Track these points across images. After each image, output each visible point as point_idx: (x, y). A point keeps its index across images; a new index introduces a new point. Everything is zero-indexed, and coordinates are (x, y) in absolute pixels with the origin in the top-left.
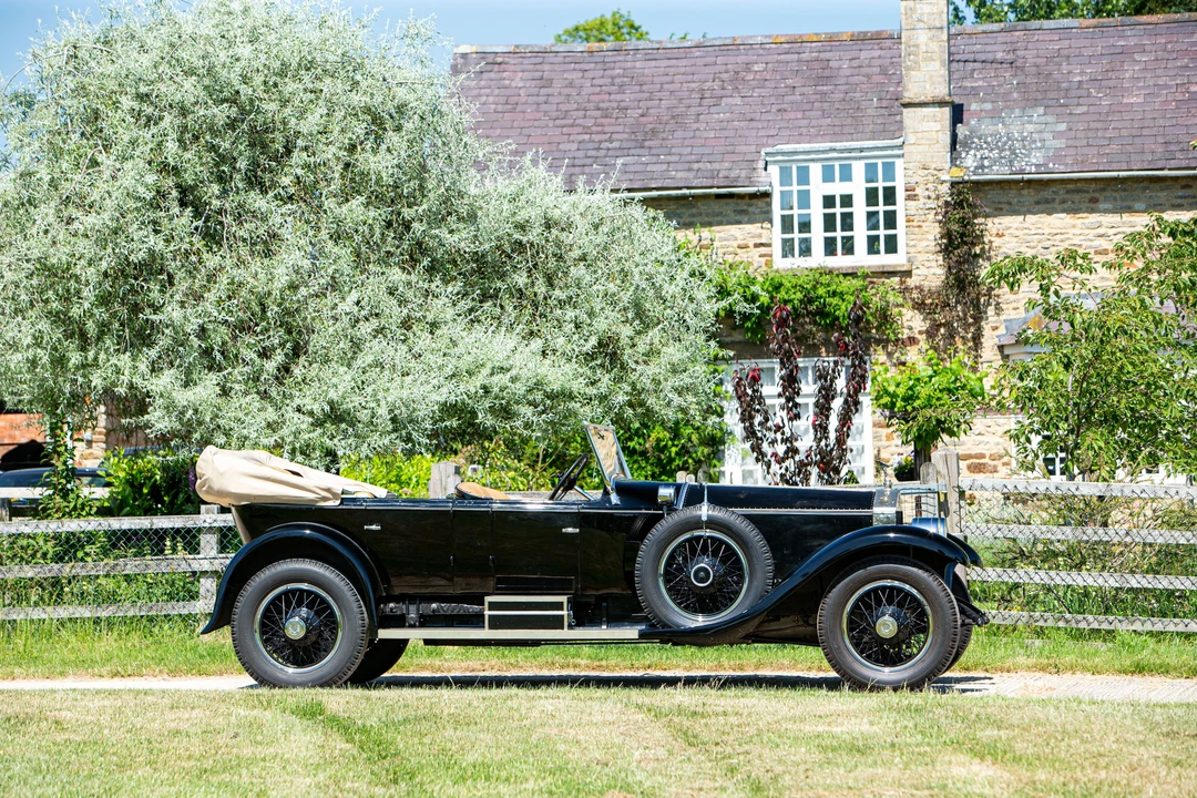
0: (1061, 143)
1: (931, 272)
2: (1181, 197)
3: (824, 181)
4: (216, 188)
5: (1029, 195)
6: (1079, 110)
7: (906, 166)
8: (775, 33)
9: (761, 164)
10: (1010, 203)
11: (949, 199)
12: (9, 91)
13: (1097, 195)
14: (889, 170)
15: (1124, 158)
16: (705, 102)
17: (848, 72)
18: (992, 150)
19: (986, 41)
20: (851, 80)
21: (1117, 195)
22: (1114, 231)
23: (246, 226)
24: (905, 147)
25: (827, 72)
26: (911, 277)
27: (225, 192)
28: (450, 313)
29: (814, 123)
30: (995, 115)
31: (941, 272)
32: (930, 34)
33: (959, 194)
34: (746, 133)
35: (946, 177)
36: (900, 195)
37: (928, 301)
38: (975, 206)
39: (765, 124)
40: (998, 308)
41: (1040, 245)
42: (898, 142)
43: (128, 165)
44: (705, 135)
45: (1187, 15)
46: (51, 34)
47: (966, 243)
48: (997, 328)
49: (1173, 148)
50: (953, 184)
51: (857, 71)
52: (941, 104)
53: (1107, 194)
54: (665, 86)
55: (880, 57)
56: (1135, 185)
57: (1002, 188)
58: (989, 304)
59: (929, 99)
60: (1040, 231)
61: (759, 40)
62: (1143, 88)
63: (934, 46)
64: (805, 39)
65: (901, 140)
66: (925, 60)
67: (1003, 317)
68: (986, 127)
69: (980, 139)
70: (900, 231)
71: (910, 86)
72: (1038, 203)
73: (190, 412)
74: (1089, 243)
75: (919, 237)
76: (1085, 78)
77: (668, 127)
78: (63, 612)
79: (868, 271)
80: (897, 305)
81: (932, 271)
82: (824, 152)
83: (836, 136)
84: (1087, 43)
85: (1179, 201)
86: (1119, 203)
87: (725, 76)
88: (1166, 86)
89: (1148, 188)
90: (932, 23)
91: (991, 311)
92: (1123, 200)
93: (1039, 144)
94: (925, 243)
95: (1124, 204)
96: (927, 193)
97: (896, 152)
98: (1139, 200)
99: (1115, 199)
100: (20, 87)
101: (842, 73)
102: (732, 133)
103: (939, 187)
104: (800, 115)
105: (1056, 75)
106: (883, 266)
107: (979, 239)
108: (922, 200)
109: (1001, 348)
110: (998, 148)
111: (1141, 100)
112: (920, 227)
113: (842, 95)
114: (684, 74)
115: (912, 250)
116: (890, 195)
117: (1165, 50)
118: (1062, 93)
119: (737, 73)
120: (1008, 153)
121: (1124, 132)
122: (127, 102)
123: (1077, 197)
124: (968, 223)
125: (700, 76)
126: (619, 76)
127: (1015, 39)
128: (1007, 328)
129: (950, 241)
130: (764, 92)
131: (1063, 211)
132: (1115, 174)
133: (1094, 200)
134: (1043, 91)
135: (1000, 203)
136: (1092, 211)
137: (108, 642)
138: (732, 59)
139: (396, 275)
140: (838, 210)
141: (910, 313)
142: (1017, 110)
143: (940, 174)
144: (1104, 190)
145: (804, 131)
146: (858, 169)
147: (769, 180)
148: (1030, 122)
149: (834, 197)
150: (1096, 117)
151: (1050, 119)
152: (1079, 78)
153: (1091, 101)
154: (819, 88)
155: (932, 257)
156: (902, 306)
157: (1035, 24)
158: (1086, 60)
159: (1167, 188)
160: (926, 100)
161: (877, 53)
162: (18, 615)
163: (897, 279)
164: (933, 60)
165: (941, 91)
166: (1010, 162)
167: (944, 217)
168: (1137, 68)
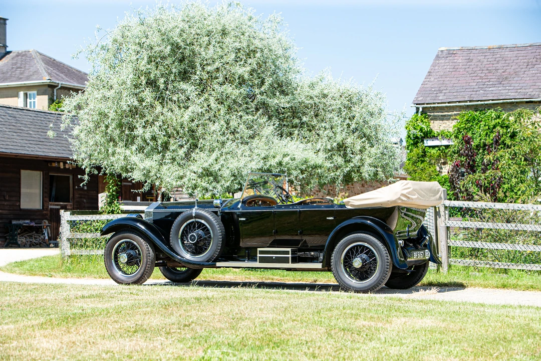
16: (529, 67)
44: (526, 79)
54: (515, 61)
77: (512, 76)
87: (538, 57)
102: (536, 78)
114: (523, 56)
125: (529, 57)
126: (498, 57)
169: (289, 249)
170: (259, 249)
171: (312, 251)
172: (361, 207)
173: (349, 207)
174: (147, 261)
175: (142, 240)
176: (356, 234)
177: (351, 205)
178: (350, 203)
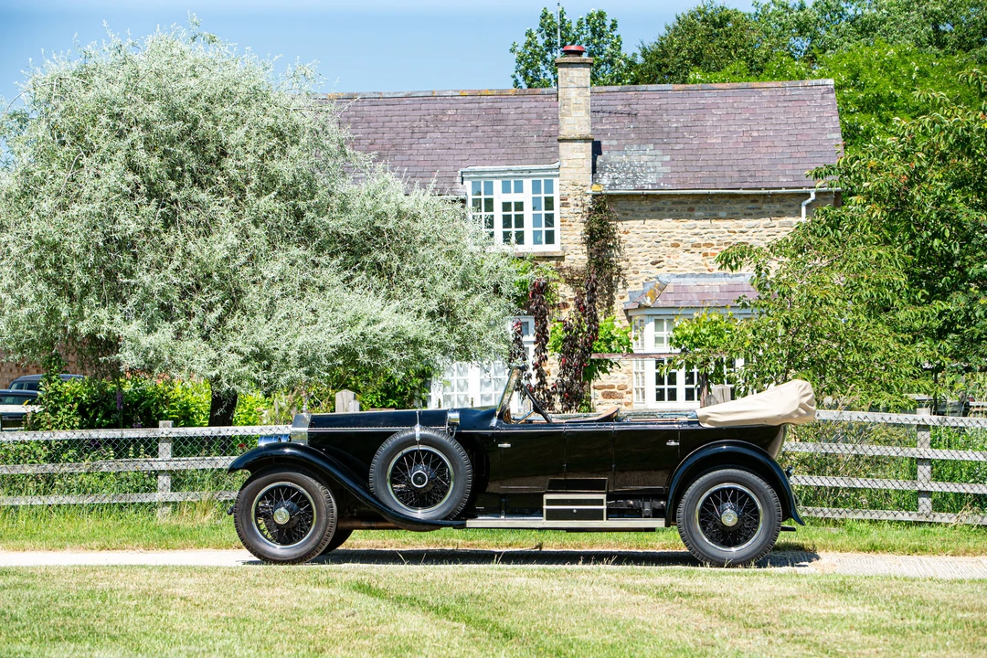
0: (667, 169)
1: (578, 258)
2: (750, 209)
3: (503, 192)
4: (173, 184)
5: (647, 205)
6: (678, 147)
7: (561, 182)
8: (462, 88)
9: (459, 180)
10: (633, 210)
11: (591, 207)
12: (11, 111)
13: (693, 206)
14: (549, 187)
15: (711, 180)
16: (416, 135)
17: (515, 117)
18: (620, 173)
19: (609, 98)
20: (517, 122)
21: (707, 206)
22: (705, 231)
23: (192, 212)
24: (561, 170)
25: (500, 117)
26: (564, 260)
27: (179, 187)
28: (336, 280)
29: (493, 151)
30: (620, 149)
31: (585, 257)
32: (578, 91)
33: (598, 204)
34: (446, 157)
35: (590, 191)
36: (557, 203)
37: (576, 278)
38: (609, 212)
39: (459, 152)
40: (625, 285)
41: (654, 240)
42: (556, 165)
43: (107, 166)
44: (417, 158)
45: (746, 84)
46: (38, 70)
47: (603, 237)
48: (623, 297)
49: (744, 174)
50: (594, 196)
51: (520, 116)
52: (586, 140)
53: (701, 205)
54: (386, 124)
55: (536, 107)
56: (719, 200)
57: (628, 200)
58: (619, 281)
59: (577, 136)
60: (654, 230)
61: (450, 93)
62: (720, 133)
63: (581, 100)
64: (483, 93)
65: (557, 165)
66: (575, 109)
67: (628, 290)
68: (615, 157)
69: (611, 165)
70: (557, 228)
71: (564, 127)
72: (652, 210)
73: (152, 352)
74: (688, 239)
75: (570, 232)
76: (679, 125)
77: (390, 153)
78: (53, 500)
79: (535, 255)
80: (554, 280)
81: (579, 256)
82: (503, 172)
83: (510, 161)
84: (679, 101)
85: (749, 211)
86: (708, 212)
87: (427, 118)
88: (735, 132)
89: (728, 202)
90: (580, 84)
91: (620, 286)
92: (711, 210)
93: (652, 170)
94: (573, 237)
95: (712, 212)
96: (575, 202)
97: (554, 173)
98: (722, 210)
99: (706, 209)
100: (17, 108)
101: (510, 117)
102: (435, 158)
103: (584, 198)
104: (483, 146)
105: (660, 123)
106: (545, 253)
107: (611, 236)
108: (572, 207)
109: (626, 311)
110: (624, 171)
111: (719, 141)
112: (570, 225)
113: (511, 133)
114: (398, 116)
115: (565, 242)
116: (549, 203)
117: (733, 107)
118: (665, 135)
119: (437, 116)
120: (631, 175)
121: (710, 163)
122: (104, 119)
123: (679, 207)
124: (605, 223)
125: (410, 117)
126: (352, 116)
127: (629, 97)
128: (630, 297)
129: (592, 237)
130: (456, 129)
131: (670, 217)
132: (707, 191)
133: (692, 209)
134: (651, 133)
135: (626, 210)
136: (690, 217)
137: (90, 523)
138: (432, 106)
139: (295, 252)
140: (513, 213)
141: (564, 286)
142: (635, 146)
143: (584, 189)
144: (698, 202)
145: (487, 157)
146: (527, 184)
147: (464, 190)
148: (645, 154)
149: (510, 203)
150: (690, 152)
151: (659, 152)
152: (676, 125)
153: (685, 141)
154: (495, 127)
155: (579, 247)
156: (558, 280)
157: (642, 87)
158: (679, 112)
159: (741, 202)
160: (575, 137)
161: (533, 104)
162: (21, 501)
163: (554, 262)
164: (580, 109)
165: (586, 131)
166: (634, 181)
167: (588, 219)
168: (715, 119)
169: (603, 497)
170: (546, 497)
171: (631, 499)
172: (727, 426)
173: (706, 426)
174: (327, 521)
175: (317, 484)
176: (724, 470)
177: (710, 423)
178: (709, 419)
